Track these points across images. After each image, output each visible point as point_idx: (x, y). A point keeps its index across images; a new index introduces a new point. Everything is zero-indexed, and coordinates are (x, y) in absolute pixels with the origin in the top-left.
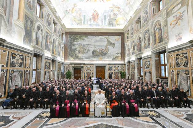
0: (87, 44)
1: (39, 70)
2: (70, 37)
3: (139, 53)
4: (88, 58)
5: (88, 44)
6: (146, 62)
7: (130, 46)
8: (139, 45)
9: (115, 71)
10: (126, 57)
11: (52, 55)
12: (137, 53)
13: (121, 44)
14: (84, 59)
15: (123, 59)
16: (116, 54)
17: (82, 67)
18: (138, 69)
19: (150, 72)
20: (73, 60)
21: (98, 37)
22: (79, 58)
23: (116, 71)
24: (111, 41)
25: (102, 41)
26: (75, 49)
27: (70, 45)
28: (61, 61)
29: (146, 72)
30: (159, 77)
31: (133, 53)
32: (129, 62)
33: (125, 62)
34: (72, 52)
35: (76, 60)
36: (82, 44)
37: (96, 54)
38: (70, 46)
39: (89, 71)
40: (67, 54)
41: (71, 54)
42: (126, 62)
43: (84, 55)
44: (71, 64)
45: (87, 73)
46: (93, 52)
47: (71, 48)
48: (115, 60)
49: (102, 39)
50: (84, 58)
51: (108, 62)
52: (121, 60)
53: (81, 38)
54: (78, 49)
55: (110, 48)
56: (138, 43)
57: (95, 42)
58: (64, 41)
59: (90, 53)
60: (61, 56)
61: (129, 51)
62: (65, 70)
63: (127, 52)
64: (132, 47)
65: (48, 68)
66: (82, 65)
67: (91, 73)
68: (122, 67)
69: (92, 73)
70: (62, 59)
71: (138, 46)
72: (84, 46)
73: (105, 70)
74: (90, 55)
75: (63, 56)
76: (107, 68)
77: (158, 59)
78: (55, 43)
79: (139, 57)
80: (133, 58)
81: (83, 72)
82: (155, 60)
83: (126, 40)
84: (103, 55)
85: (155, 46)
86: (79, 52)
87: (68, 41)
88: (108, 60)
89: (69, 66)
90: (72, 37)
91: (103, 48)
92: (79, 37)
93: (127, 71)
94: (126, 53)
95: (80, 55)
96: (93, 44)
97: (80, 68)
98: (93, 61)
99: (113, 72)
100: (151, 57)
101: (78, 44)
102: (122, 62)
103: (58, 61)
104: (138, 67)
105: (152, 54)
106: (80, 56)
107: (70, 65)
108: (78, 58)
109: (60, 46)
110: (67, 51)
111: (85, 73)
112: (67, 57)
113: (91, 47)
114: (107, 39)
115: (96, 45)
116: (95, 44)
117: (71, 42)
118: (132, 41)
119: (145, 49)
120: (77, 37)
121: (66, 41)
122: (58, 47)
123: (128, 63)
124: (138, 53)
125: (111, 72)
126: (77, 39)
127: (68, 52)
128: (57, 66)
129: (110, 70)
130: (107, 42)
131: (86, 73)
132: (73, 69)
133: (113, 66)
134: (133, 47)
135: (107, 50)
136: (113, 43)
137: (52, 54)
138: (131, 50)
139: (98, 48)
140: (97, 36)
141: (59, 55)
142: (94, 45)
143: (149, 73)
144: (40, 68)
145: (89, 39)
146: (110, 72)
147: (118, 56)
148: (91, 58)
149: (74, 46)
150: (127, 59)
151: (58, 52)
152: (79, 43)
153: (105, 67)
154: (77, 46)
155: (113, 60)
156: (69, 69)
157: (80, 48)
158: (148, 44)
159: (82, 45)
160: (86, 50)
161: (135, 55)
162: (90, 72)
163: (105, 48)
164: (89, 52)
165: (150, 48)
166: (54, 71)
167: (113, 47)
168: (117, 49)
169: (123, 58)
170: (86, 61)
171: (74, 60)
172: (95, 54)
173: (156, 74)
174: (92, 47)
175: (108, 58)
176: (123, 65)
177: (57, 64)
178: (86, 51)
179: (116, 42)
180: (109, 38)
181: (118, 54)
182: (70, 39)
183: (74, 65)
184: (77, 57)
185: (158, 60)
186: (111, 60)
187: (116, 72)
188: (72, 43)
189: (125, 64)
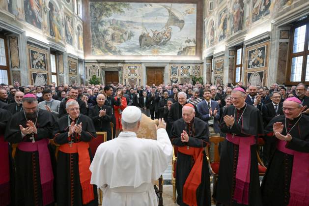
0: (128, 22)
1: (16, 69)
2: (92, 6)
3: (237, 33)
4: (130, 50)
5: (130, 20)
6: (254, 51)
7: (216, 22)
8: (240, 15)
9: (182, 77)
10: (206, 47)
11: (49, 39)
12: (232, 36)
13: (195, 22)
14: (123, 53)
15: (198, 53)
16: (186, 42)
17: (120, 69)
18: (229, 69)
19: (261, 74)
20: (102, 55)
21: (151, 5)
22: (113, 50)
23: (185, 76)
24: (177, 15)
25: (159, 14)
26: (105, 32)
27: (95, 23)
28: (76, 54)
29: (250, 75)
30: (284, 84)
31: (221, 37)
32: (211, 58)
33: (201, 59)
34: (99, 38)
35: (108, 55)
36: (117, 21)
37: (147, 42)
38: (95, 26)
39: (133, 76)
40: (89, 41)
41: (98, 43)
42: (203, 58)
43: (124, 45)
44: (99, 62)
45: (130, 80)
46: (141, 37)
47: (97, 29)
48: (184, 55)
49: (158, 9)
50: (123, 50)
51: (169, 59)
52: (195, 54)
53: (115, 9)
54: (111, 32)
55: (175, 29)
56: (236, 11)
57: (143, 16)
58: (80, 15)
59: (135, 40)
60: (76, 45)
61: (212, 34)
62: (88, 75)
63: (207, 37)
64: (219, 24)
65: (39, 65)
66: (119, 65)
67: (138, 80)
68: (196, 68)
69: (140, 80)
70: (78, 52)
71: (235, 18)
72: (122, 25)
73: (164, 75)
74: (134, 44)
75: (82, 47)
76: (168, 70)
77: (287, 40)
78: (54, 12)
79: (235, 43)
80: (221, 47)
81: (122, 78)
82: (280, 43)
83: (208, 13)
84: (160, 45)
85: (287, 6)
86: (113, 39)
87: (89, 15)
88: (170, 54)
89: (94, 66)
90: (97, 6)
91: (161, 30)
92: (112, 6)
93: (205, 76)
94: (206, 39)
95: (115, 44)
96: (140, 20)
97: (117, 70)
98: (141, 56)
99: (178, 77)
100: (269, 38)
101: (109, 21)
102: (197, 59)
103: (69, 54)
104: (230, 65)
105: (273, 30)
106: (116, 46)
107: (97, 65)
108: (111, 50)
109: (72, 23)
110: (89, 36)
111: (125, 80)
112: (90, 48)
113: (137, 26)
114: (169, 11)
115: (146, 23)
116: (145, 21)
117: (95, 17)
118: (220, 10)
119: (253, 21)
120: (107, 6)
121: (86, 14)
122: (66, 24)
123: (208, 61)
124: (234, 34)
125: (176, 78)
126: (107, 9)
127: (91, 38)
128: (66, 64)
129: (172, 73)
130: (169, 16)
131: (127, 80)
132: (102, 72)
133: (179, 66)
134: (221, 24)
135: (168, 35)
136: (180, 19)
137: (51, 37)
138: (219, 31)
139: (149, 29)
140: (148, 4)
141: (71, 42)
142: (143, 24)
143: (259, 76)
144: (17, 64)
145: (131, 11)
146: (173, 78)
147: (190, 47)
148: (136, 51)
149: (102, 25)
150: (206, 53)
151: (67, 35)
152: (111, 18)
153: (163, 68)
154: (108, 25)
155: (179, 53)
156: (94, 71)
157: (114, 29)
158: (263, 7)
159: (119, 22)
160: (126, 33)
161: (225, 40)
162: (135, 77)
163: (164, 29)
164: (132, 37)
165: (269, 16)
166: (61, 75)
167: (181, 29)
168: (189, 32)
169: (198, 50)
170: (127, 57)
171: (104, 54)
172: (145, 42)
173: (278, 76)
174: (138, 28)
175: (170, 50)
176: (199, 65)
177: (66, 60)
178: (126, 37)
179: (185, 17)
180: (172, 7)
181: (189, 42)
182: (93, 10)
183: (103, 65)
184: (109, 49)
185: (287, 43)
186: (176, 54)
187: (185, 78)
188: (98, 19)
189: (203, 63)
